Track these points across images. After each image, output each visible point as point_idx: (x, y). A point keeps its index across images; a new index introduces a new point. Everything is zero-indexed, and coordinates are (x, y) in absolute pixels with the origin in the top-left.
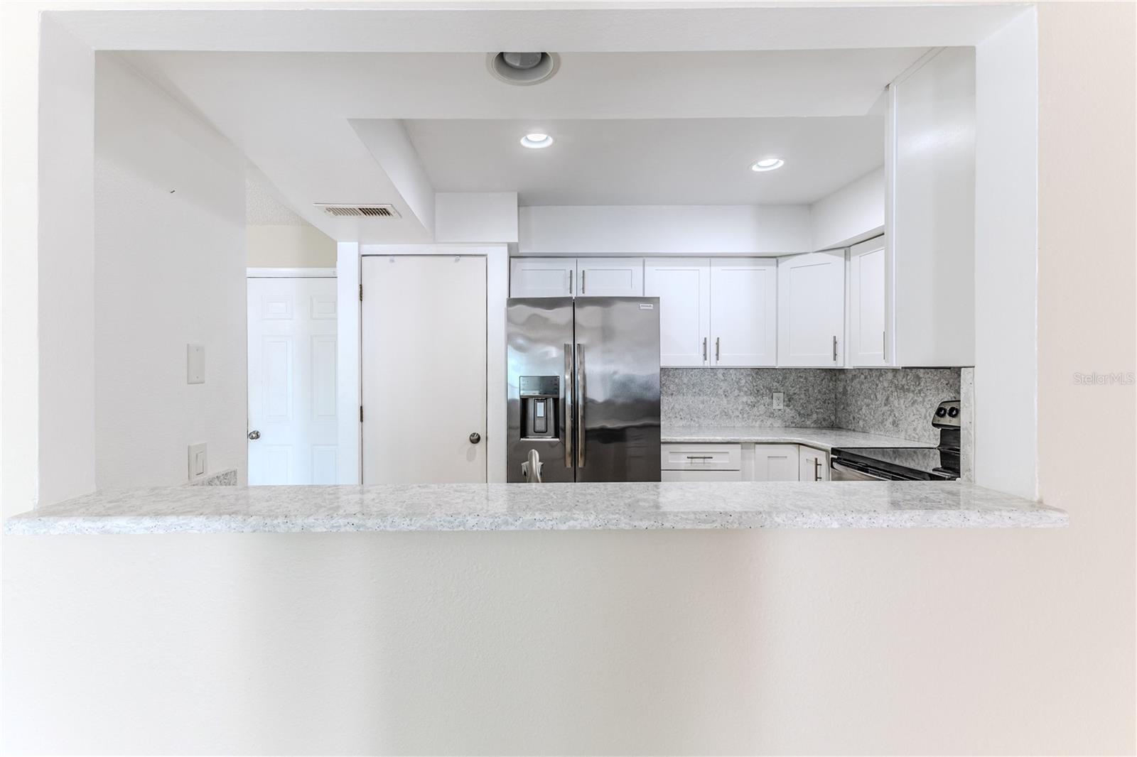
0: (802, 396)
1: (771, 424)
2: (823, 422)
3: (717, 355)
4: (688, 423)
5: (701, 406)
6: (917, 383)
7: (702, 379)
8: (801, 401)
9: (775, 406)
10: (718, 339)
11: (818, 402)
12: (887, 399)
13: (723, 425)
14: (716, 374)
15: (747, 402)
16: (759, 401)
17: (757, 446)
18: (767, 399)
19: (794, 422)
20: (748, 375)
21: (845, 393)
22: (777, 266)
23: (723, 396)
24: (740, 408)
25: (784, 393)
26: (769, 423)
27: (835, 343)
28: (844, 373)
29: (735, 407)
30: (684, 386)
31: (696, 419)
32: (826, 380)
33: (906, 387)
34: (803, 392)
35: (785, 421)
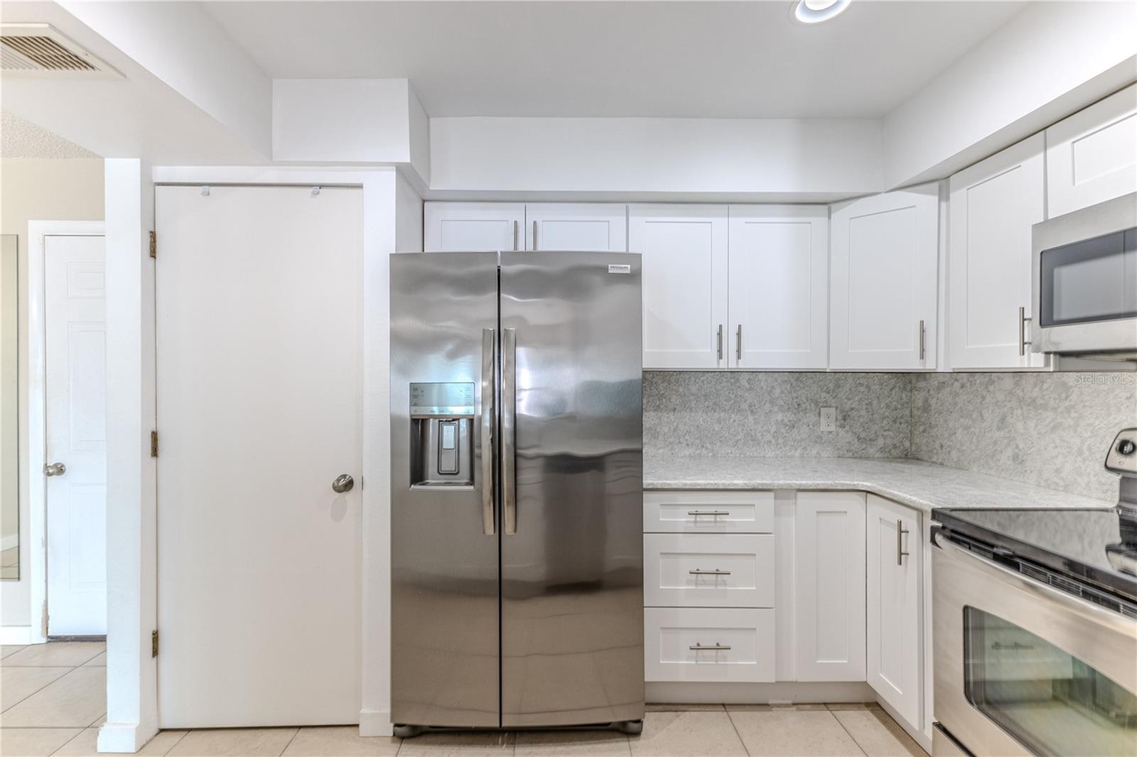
0: (863, 413)
1: (818, 453)
2: (893, 451)
3: (739, 351)
4: (698, 452)
5: (717, 427)
6: (1063, 396)
7: (719, 387)
8: (861, 420)
9: (823, 427)
10: (740, 326)
11: (885, 422)
12: (1003, 420)
13: (748, 454)
14: (738, 380)
15: (783, 420)
16: (800, 420)
17: (800, 494)
18: (811, 417)
19: (851, 451)
20: (785, 382)
21: (926, 408)
22: (830, 217)
23: (749, 412)
24: (773, 429)
25: (837, 408)
26: (814, 452)
27: (923, 331)
28: (925, 379)
29: (765, 428)
30: (692, 398)
31: (708, 446)
32: (897, 389)
33: (1040, 401)
34: (865, 407)
35: (838, 449)
